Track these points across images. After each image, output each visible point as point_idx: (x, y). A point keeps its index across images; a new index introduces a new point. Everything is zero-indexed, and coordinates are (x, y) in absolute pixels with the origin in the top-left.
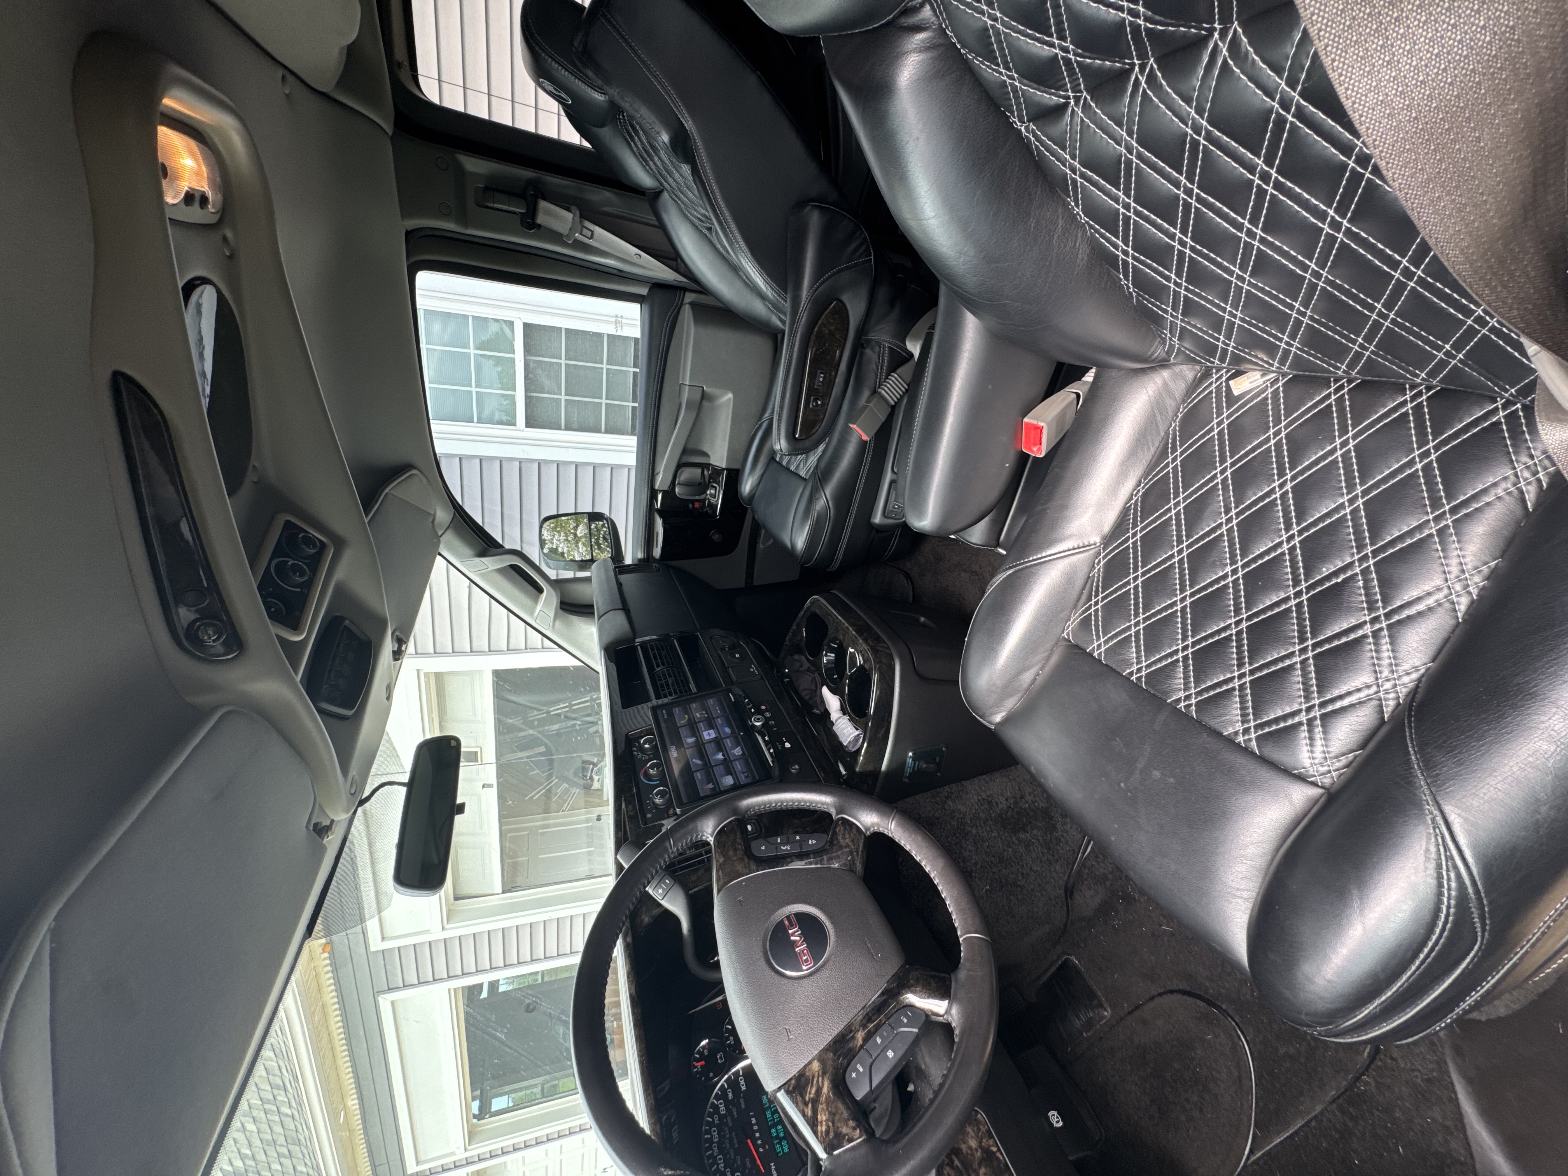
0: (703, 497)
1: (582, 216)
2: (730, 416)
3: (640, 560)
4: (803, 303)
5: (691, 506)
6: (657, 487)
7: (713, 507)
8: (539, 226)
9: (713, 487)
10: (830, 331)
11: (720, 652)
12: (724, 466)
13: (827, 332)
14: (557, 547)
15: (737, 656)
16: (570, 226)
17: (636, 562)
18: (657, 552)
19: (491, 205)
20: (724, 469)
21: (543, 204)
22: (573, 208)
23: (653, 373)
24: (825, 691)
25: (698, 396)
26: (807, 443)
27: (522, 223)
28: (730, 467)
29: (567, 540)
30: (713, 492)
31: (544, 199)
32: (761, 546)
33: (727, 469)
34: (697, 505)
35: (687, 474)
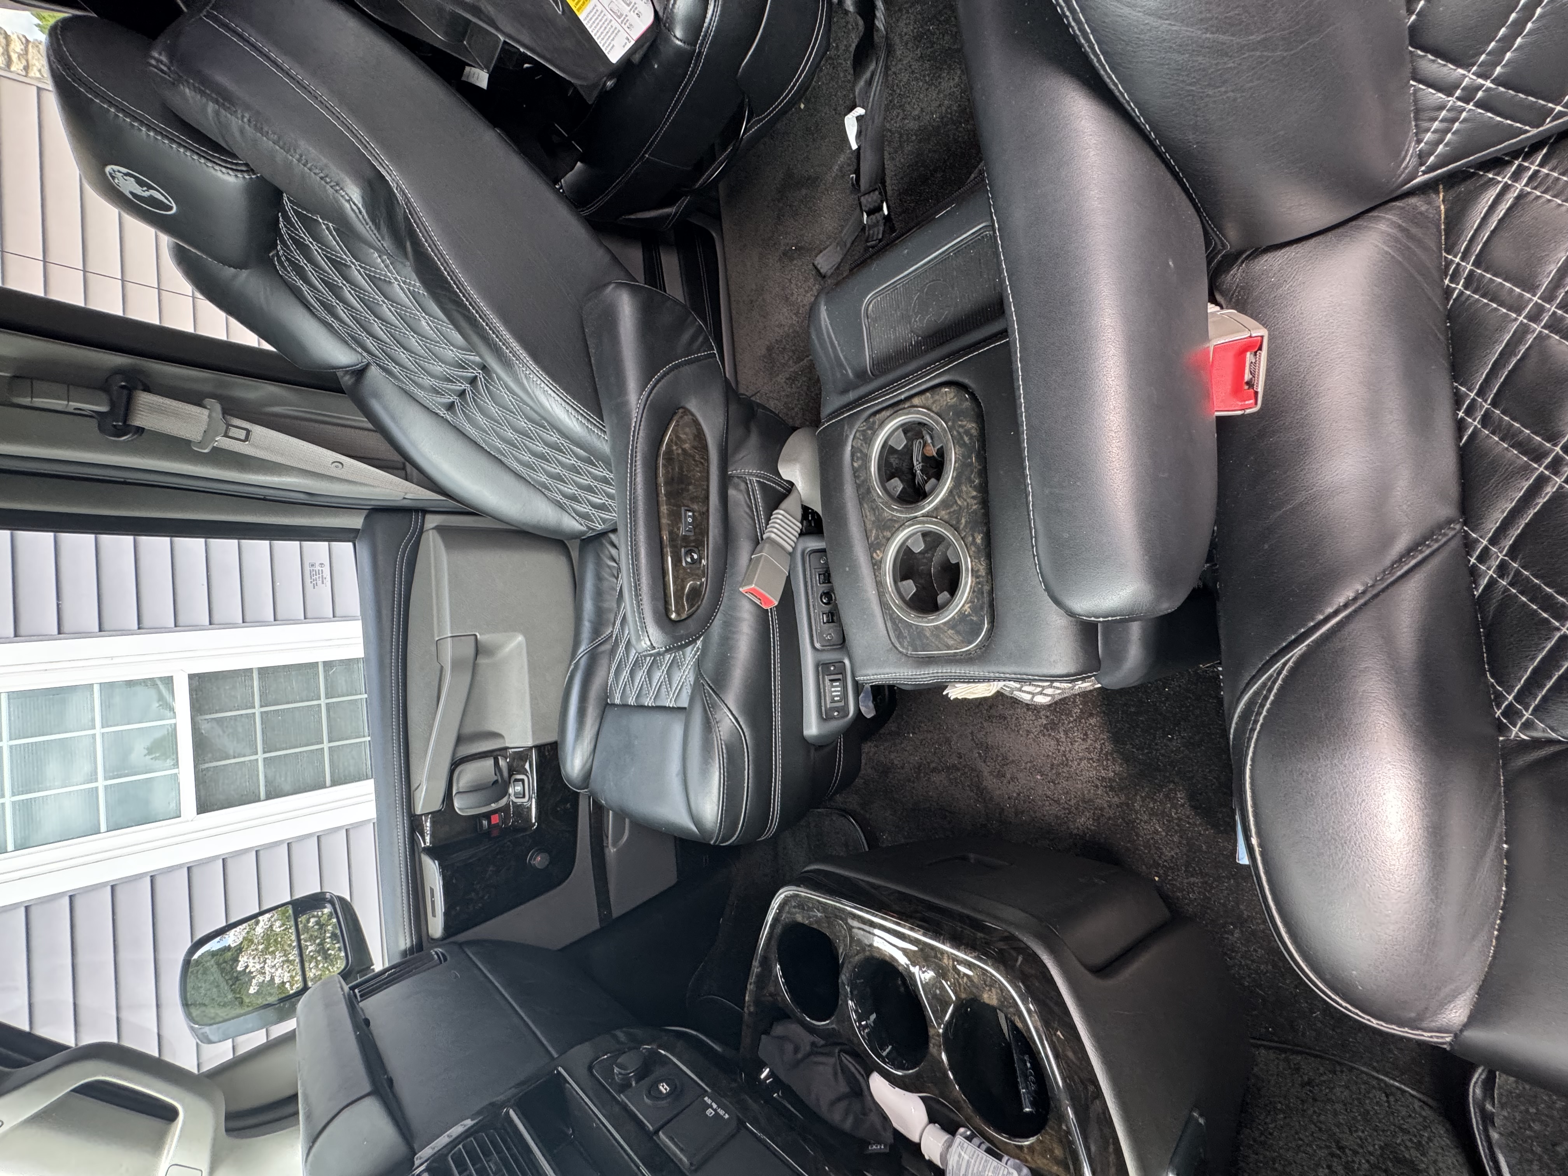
0: (503, 802)
1: (226, 412)
2: (526, 667)
3: (405, 953)
4: (634, 414)
5: (485, 823)
6: (419, 811)
7: (521, 812)
8: (140, 430)
9: (517, 780)
10: (684, 450)
11: (622, 1097)
12: (530, 743)
13: (680, 451)
14: (272, 979)
15: (664, 1088)
16: (204, 427)
17: (397, 960)
18: (436, 926)
19: (26, 401)
20: (531, 748)
21: (144, 399)
22: (208, 401)
23: (387, 631)
24: (879, 1086)
25: (470, 651)
26: (692, 624)
27: (101, 429)
28: (538, 742)
29: (287, 961)
30: (519, 788)
31: (147, 389)
32: (611, 850)
33: (536, 747)
34: (495, 819)
35: (469, 775)
